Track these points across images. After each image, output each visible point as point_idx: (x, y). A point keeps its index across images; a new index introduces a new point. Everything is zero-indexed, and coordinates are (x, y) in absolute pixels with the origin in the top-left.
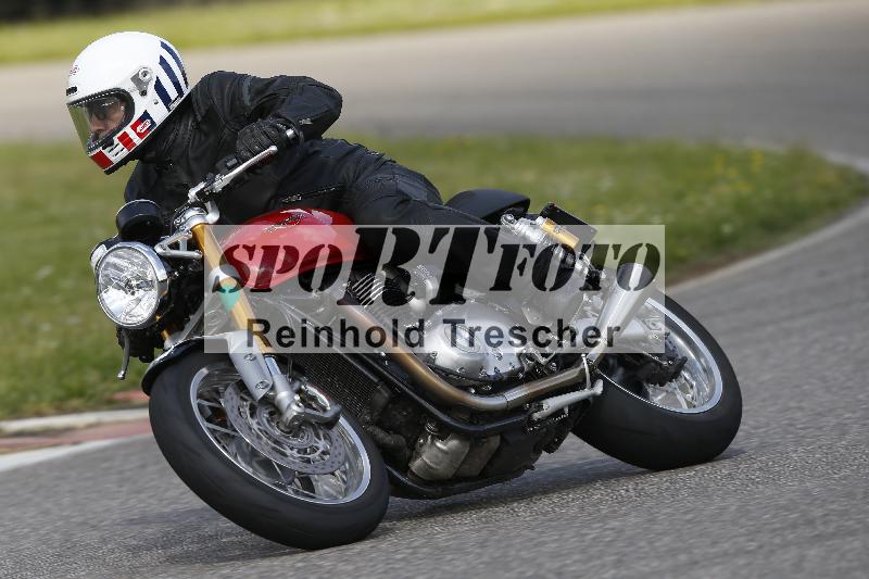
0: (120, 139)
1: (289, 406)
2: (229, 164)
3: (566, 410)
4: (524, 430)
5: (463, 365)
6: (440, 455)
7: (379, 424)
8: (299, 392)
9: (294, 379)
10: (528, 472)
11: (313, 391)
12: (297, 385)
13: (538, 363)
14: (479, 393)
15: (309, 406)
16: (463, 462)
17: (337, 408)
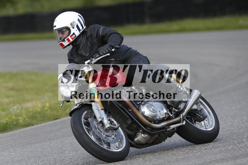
0: (67, 40)
1: (107, 124)
2: (97, 56)
3: (175, 128)
4: (164, 133)
5: (151, 116)
6: (143, 138)
7: (128, 128)
8: (109, 120)
9: (108, 116)
10: (163, 142)
11: (113, 120)
12: (109, 118)
13: (170, 116)
14: (155, 123)
15: (111, 124)
16: (148, 140)
17: (119, 125)
